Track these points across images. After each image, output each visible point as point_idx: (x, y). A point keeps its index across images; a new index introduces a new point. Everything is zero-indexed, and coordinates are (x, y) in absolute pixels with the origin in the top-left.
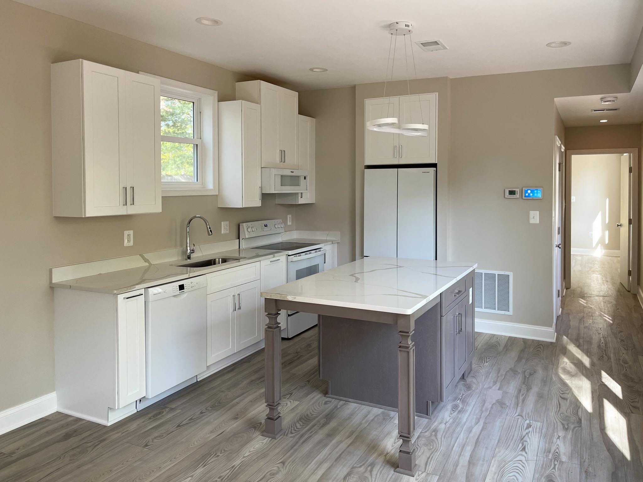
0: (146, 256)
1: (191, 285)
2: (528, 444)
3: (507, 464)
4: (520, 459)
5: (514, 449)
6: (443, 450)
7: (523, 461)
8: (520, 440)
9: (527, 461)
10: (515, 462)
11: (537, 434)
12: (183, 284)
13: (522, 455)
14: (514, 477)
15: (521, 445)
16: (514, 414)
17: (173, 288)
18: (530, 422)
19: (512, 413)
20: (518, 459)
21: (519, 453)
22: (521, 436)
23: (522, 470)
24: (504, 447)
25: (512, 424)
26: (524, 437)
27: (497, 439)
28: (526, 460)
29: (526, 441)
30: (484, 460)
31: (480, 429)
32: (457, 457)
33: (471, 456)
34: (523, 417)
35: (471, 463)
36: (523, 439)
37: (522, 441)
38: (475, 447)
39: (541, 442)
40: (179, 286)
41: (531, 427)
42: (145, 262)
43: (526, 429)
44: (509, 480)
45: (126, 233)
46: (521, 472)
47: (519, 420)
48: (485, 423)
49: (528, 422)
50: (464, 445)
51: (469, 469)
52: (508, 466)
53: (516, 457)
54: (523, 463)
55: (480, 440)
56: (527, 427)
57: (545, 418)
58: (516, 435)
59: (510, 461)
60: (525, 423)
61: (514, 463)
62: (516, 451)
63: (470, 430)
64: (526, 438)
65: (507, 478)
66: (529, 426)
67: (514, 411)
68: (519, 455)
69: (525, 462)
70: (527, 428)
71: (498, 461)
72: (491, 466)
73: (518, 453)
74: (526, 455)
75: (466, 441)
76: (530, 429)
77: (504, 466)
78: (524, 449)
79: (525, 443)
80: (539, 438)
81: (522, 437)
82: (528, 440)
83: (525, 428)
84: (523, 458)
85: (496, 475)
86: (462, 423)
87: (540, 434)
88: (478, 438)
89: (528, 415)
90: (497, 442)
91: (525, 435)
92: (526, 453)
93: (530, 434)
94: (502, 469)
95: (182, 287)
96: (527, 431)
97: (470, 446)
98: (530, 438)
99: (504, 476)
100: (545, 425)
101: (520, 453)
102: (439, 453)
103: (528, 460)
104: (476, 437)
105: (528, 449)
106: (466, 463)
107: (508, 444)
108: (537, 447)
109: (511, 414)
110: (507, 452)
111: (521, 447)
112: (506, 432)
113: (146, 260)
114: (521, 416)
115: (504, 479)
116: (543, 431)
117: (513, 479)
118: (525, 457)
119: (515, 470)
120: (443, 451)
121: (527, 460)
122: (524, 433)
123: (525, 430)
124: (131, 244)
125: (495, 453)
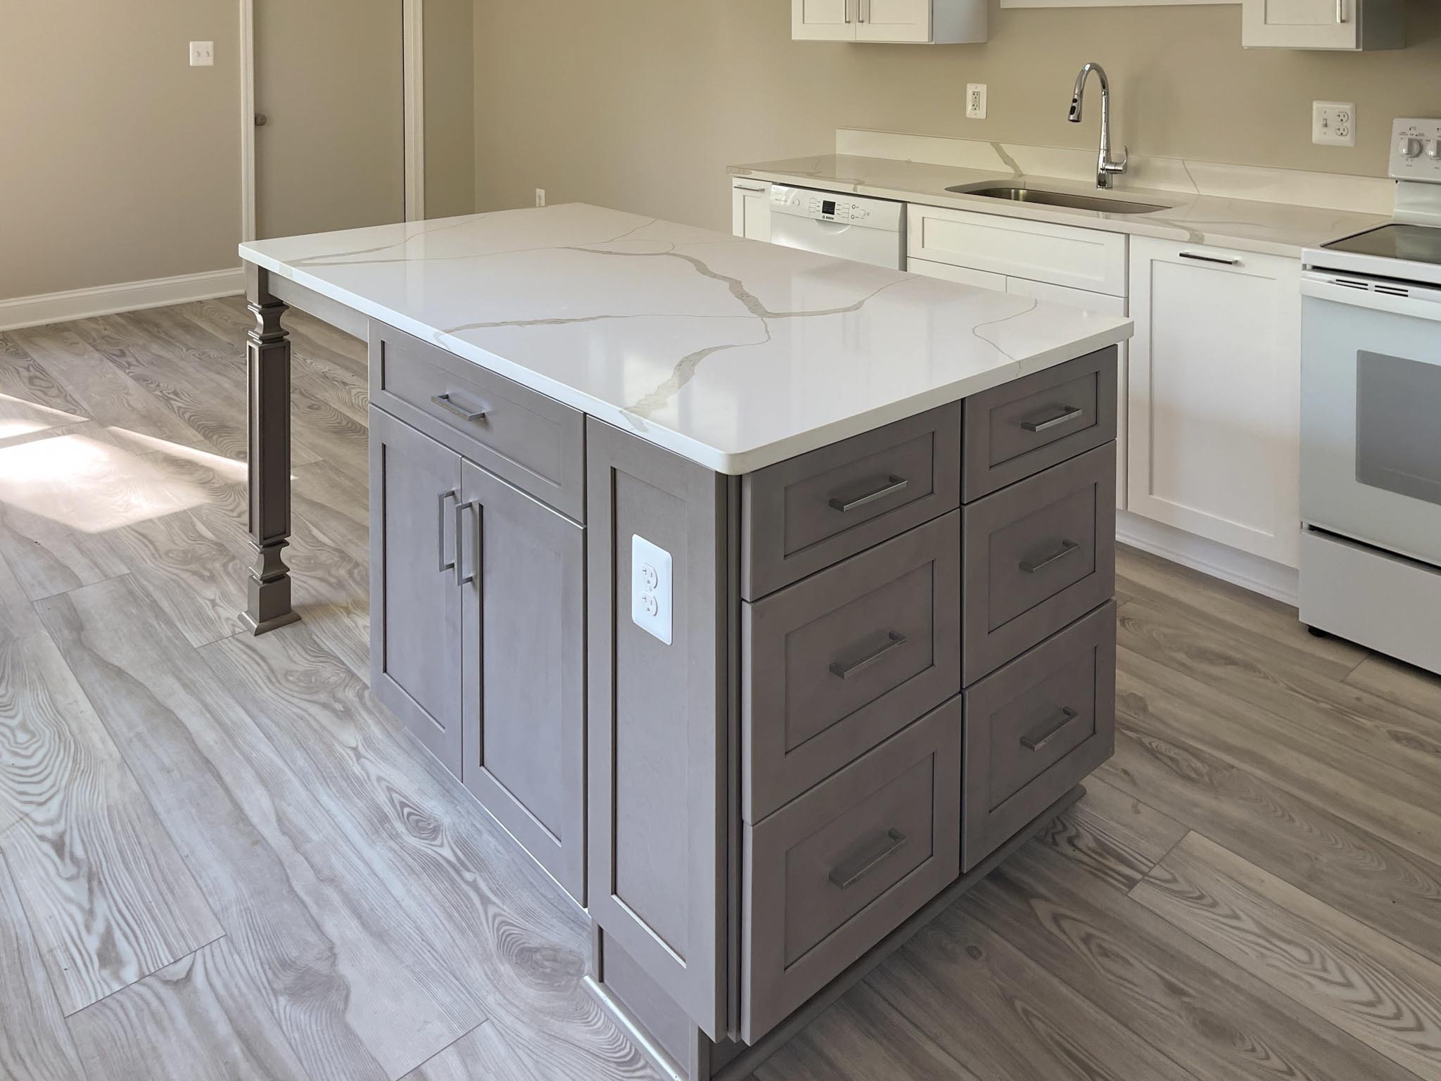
0: (1008, 149)
1: (852, 212)
2: (59, 875)
3: (72, 771)
4: (45, 807)
5: (86, 824)
6: (258, 689)
7: (34, 806)
8: (94, 869)
9: (21, 816)
10: (54, 789)
11: (54, 942)
12: (834, 203)
13: (51, 823)
14: (29, 752)
15: (79, 852)
16: (210, 965)
17: (812, 201)
18: (117, 976)
19: (222, 966)
20: (55, 803)
21: (63, 822)
22: (105, 885)
23: (23, 783)
24: (121, 808)
25: (177, 913)
26: (91, 890)
27: (163, 816)
28: (27, 815)
29: (69, 879)
30: (139, 736)
31: (246, 807)
32: (208, 700)
33: (179, 724)
34: (166, 982)
35: (162, 714)
36: (89, 881)
37: (85, 870)
38: (197, 750)
39: (21, 913)
40: (824, 202)
41: (100, 956)
42: (1005, 163)
43: (108, 934)
44: (34, 740)
45: (971, 88)
46: (21, 776)
47: (166, 957)
48: (259, 841)
49: (130, 974)
50: (231, 737)
51: (152, 698)
52: (66, 767)
53: (64, 804)
54: (31, 802)
55: (209, 776)
56: (114, 945)
57: (76, 1064)
58: (123, 876)
59: (71, 781)
60: (134, 959)
61: (53, 786)
62: (78, 825)
63: (268, 781)
64: (77, 890)
65: (44, 741)
66: (108, 957)
67: (226, 985)
68: (59, 816)
69: (27, 809)
70: (108, 940)
71: (102, 761)
72: (108, 738)
73: (66, 821)
74: (39, 830)
75: (237, 746)
76: (93, 943)
77: (75, 760)
78: (59, 846)
79: (72, 870)
80: (34, 926)
81: (95, 883)
82: (67, 888)
83: (118, 935)
84: (39, 815)
85: (76, 731)
86: (318, 785)
87: (44, 950)
88: (219, 777)
89: (153, 1015)
90: (160, 808)
91: (91, 902)
92: (42, 838)
93: (79, 918)
94: (72, 750)
95: (829, 208)
96: (99, 926)
97: (212, 743)
98: (69, 900)
99: (54, 740)
100: (51, 1014)
101: (60, 827)
102: (260, 682)
103: (22, 819)
104: (228, 779)
105: (46, 854)
106: (171, 704)
107: (119, 827)
108: (24, 883)
109: (219, 959)
110: (100, 802)
111: (71, 845)
112: (162, 862)
113: (1008, 160)
114: (176, 983)
115: (48, 733)
116: (40, 974)
117: (26, 748)
118: (36, 823)
119: (37, 770)
120: (256, 690)
121: (26, 819)
122: (101, 907)
123: (107, 920)
124: (981, 114)
125: (129, 773)
